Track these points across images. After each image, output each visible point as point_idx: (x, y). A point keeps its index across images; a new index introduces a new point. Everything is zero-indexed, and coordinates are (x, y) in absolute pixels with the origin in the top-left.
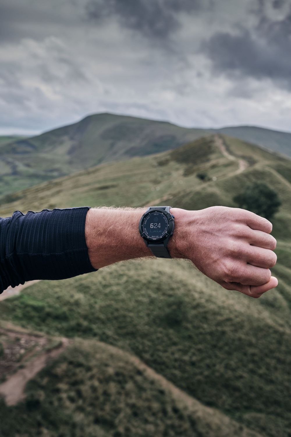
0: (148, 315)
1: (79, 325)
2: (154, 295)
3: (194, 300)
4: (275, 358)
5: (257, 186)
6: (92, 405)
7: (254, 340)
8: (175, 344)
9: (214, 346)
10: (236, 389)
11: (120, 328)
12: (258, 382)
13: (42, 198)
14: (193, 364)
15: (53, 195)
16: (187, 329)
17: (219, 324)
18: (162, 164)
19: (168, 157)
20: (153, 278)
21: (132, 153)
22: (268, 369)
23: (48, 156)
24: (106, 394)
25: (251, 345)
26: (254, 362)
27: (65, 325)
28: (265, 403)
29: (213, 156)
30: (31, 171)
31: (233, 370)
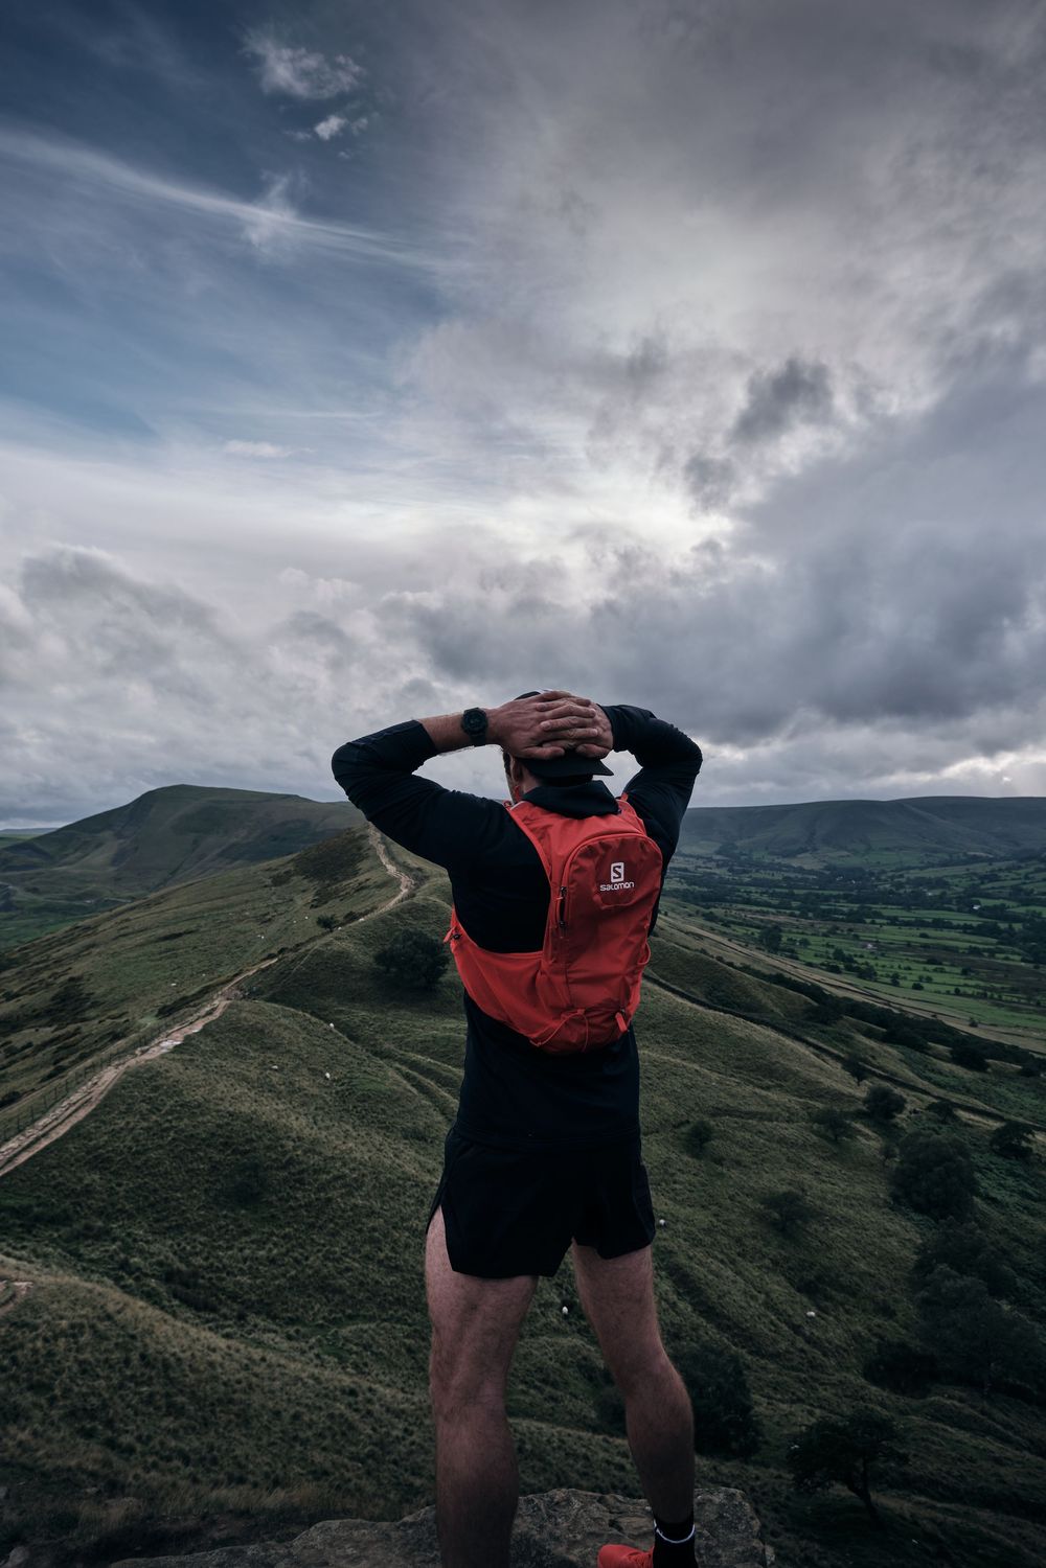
0: (206, 1191)
1: (88, 1228)
2: (217, 1157)
3: (284, 1153)
4: (407, 1229)
5: (408, 936)
6: (29, 1370)
7: (377, 1205)
8: (247, 1233)
9: (312, 1226)
10: (340, 1291)
11: (157, 1221)
12: (375, 1274)
13: (58, 962)
14: (272, 1261)
15: (77, 956)
16: (270, 1204)
17: (322, 1188)
18: (279, 881)
19: (291, 867)
20: (219, 1126)
21: (231, 854)
22: (393, 1250)
23: (73, 870)
24: (50, 1354)
25: (372, 1213)
26: (372, 1241)
27: (64, 1231)
28: (381, 1306)
29: (363, 865)
30: (41, 899)
31: (338, 1260)
